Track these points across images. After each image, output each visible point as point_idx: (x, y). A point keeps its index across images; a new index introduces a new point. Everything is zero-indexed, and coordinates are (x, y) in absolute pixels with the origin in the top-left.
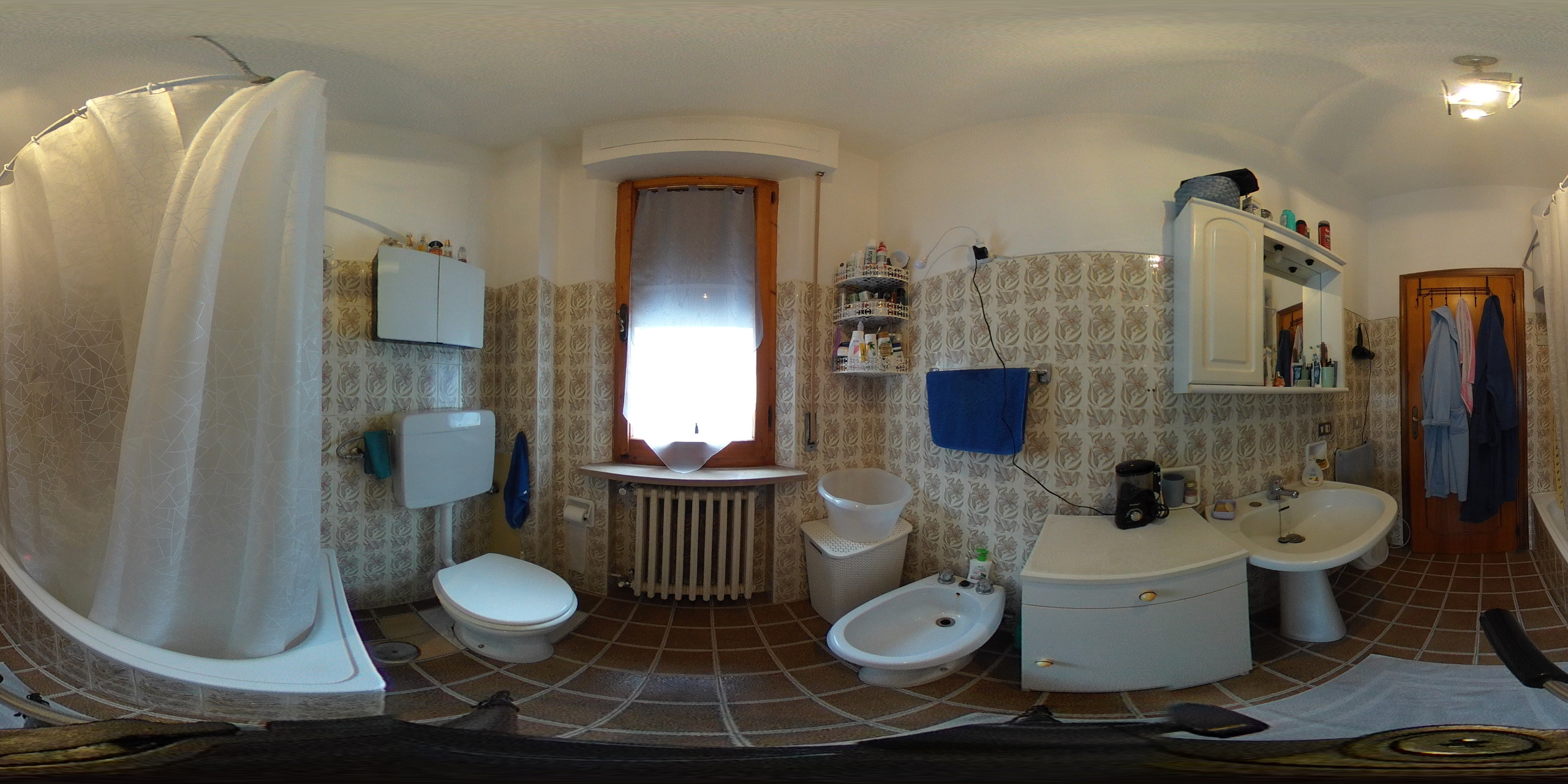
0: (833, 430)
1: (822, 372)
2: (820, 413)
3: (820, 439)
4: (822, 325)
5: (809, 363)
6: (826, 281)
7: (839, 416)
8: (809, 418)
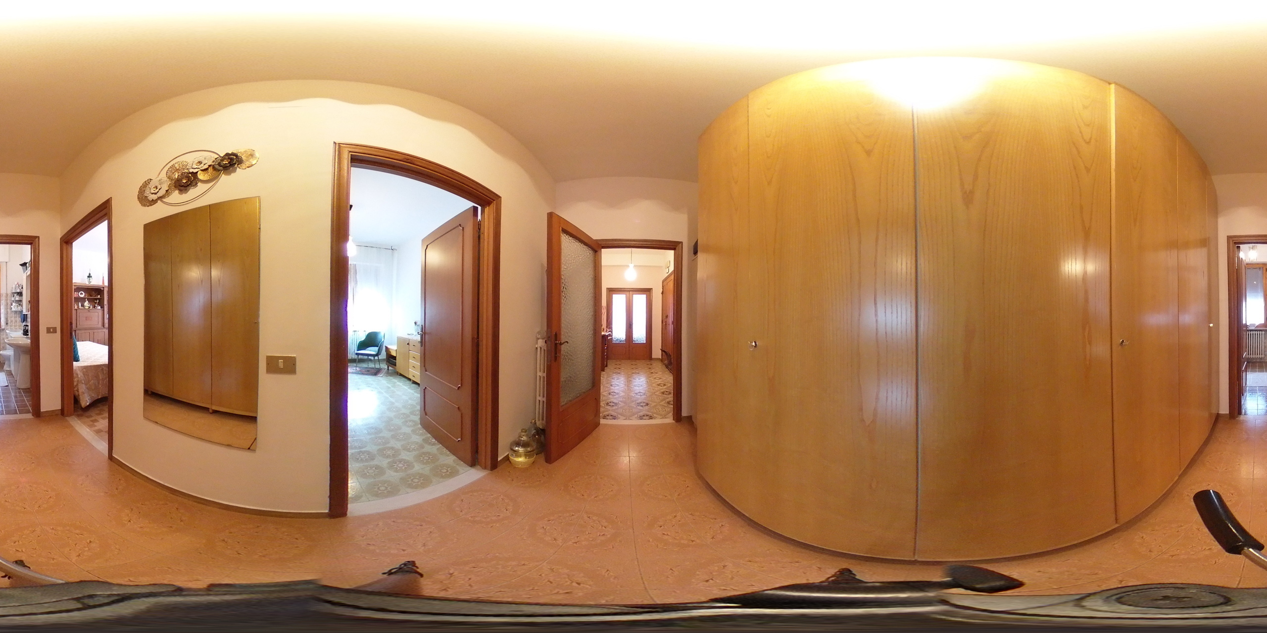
0: (12, 321)
1: (9, 310)
2: (9, 318)
3: (9, 323)
4: (9, 301)
5: (7, 309)
6: (9, 292)
7: (13, 319)
8: (7, 319)
